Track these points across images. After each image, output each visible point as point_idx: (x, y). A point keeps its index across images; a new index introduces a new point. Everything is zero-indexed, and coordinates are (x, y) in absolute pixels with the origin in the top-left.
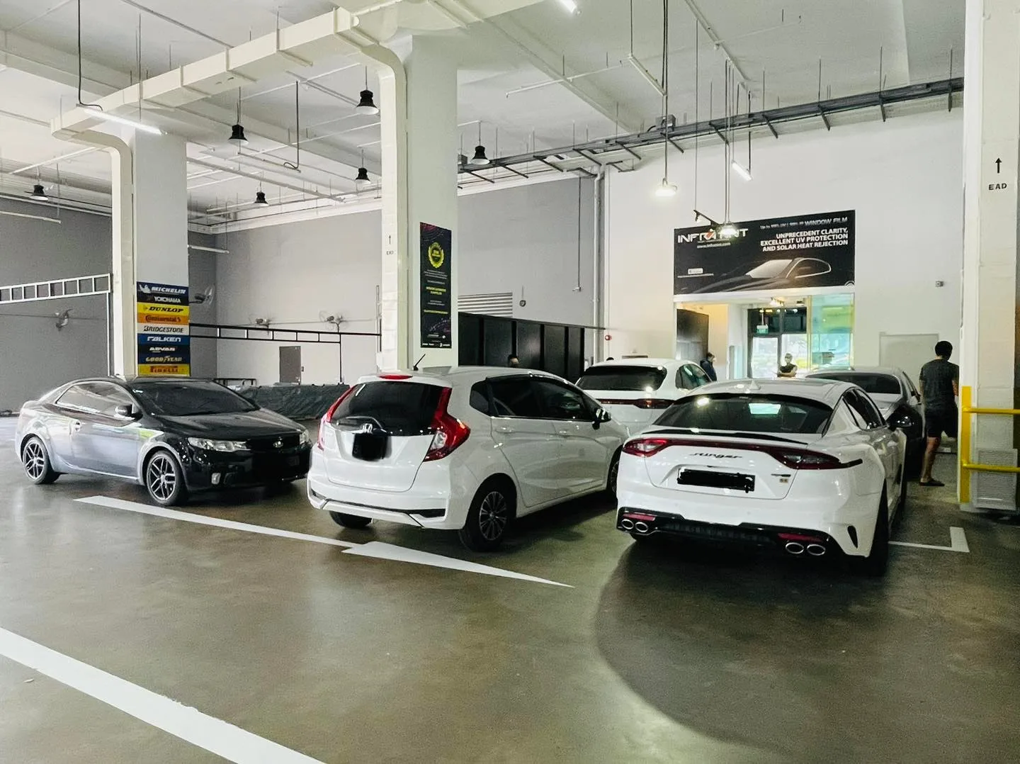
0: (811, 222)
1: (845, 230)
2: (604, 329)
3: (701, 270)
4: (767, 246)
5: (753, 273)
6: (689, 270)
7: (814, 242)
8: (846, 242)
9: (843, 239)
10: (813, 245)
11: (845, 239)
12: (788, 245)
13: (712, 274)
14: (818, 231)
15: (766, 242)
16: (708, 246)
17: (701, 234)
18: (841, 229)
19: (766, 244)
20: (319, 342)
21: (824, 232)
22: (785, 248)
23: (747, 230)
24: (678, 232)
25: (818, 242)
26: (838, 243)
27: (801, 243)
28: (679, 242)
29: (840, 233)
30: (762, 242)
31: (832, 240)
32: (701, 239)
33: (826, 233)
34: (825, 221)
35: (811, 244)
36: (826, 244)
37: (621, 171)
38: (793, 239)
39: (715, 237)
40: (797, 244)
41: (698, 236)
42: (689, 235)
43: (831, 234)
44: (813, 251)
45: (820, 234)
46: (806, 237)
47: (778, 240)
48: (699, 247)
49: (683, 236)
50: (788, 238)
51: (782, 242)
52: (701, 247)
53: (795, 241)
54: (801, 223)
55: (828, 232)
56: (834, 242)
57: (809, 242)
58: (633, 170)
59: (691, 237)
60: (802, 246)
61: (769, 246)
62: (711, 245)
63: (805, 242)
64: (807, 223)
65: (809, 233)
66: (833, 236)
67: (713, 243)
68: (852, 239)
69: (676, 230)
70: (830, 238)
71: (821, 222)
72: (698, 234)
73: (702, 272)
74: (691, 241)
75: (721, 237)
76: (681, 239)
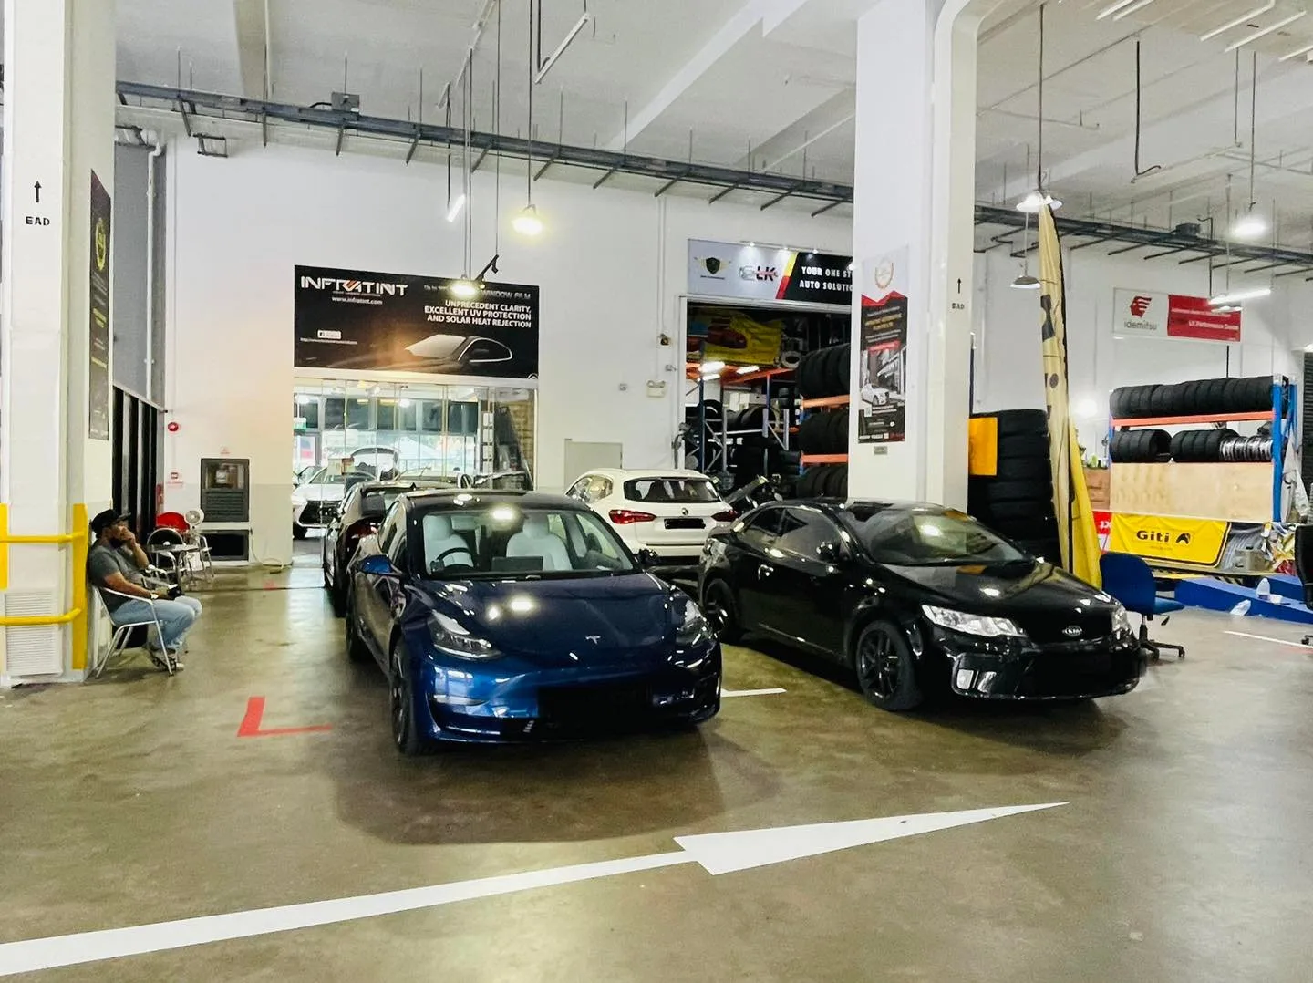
0: (488, 291)
1: (528, 308)
2: (165, 411)
3: (337, 335)
4: (431, 313)
5: (415, 349)
6: (319, 332)
7: (492, 318)
8: (529, 325)
9: (525, 320)
10: (491, 322)
11: (527, 321)
12: (460, 317)
13: (356, 343)
14: (497, 305)
15: (432, 309)
16: (349, 300)
17: (338, 281)
18: (523, 307)
21: (504, 308)
22: (457, 319)
23: (406, 286)
24: (300, 271)
25: (497, 319)
26: (520, 324)
27: (476, 316)
28: (303, 286)
29: (521, 312)
30: (426, 308)
31: (513, 319)
32: (338, 288)
33: (506, 309)
34: (505, 293)
35: (489, 320)
36: (506, 323)
37: (204, 153)
38: (466, 310)
39: (360, 288)
40: (471, 317)
41: (334, 284)
42: (319, 279)
43: (513, 311)
44: (490, 331)
45: (499, 310)
46: (482, 310)
47: (448, 308)
48: (334, 299)
49: (309, 279)
50: (460, 307)
51: (452, 311)
52: (339, 299)
53: (469, 312)
55: (509, 308)
56: (516, 322)
57: (487, 317)
58: (226, 156)
59: (321, 283)
60: (478, 321)
61: (436, 314)
62: (353, 300)
63: (481, 316)
64: (484, 293)
66: (515, 314)
67: (357, 297)
68: (535, 321)
69: (297, 268)
70: (511, 316)
71: (500, 293)
72: (334, 280)
73: (340, 338)
74: (323, 288)
75: (369, 290)
76: (306, 282)
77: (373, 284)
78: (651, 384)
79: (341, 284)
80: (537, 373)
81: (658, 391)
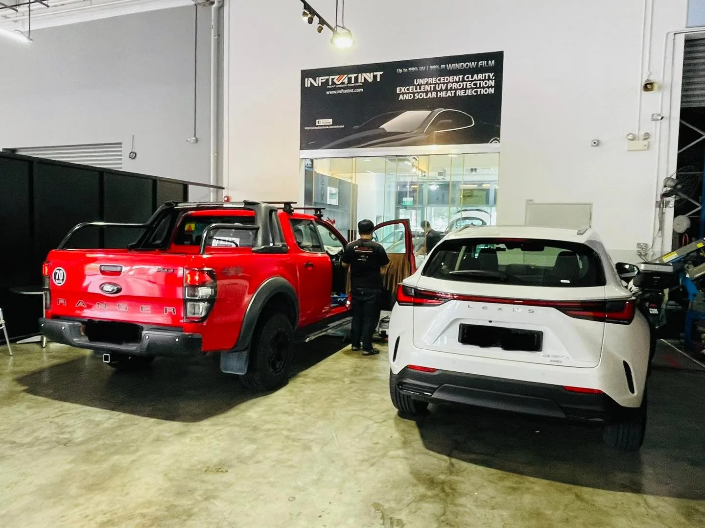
0: (453, 65)
1: (491, 75)
2: (224, 188)
3: (330, 121)
4: (404, 93)
5: (387, 126)
6: (317, 121)
7: (456, 90)
8: (492, 91)
9: (488, 87)
10: (455, 93)
11: (491, 87)
12: (427, 93)
13: (343, 126)
14: (461, 76)
15: (403, 89)
16: (339, 92)
17: (331, 77)
18: (487, 74)
19: (403, 91)
21: (468, 78)
22: (424, 95)
23: (382, 73)
24: (305, 74)
25: (460, 89)
26: (483, 92)
27: (441, 90)
28: (306, 86)
29: (485, 79)
30: (398, 89)
31: (477, 88)
32: (330, 84)
34: (469, 64)
35: (453, 92)
36: (469, 92)
38: (432, 86)
39: (346, 81)
40: (437, 91)
41: (327, 80)
42: (317, 78)
43: (475, 80)
44: (454, 101)
45: (463, 81)
46: (447, 83)
47: (416, 86)
48: (328, 93)
49: (311, 79)
50: (427, 84)
51: (420, 89)
52: (331, 92)
53: (435, 87)
54: (443, 66)
55: (472, 78)
56: (479, 90)
57: (451, 89)
59: (320, 80)
60: (443, 94)
61: (406, 93)
62: (342, 91)
63: (446, 89)
64: (450, 67)
65: (451, 79)
66: (478, 82)
67: (344, 88)
68: (498, 87)
69: (303, 72)
70: (474, 84)
71: (465, 65)
72: (327, 77)
73: (331, 124)
74: (320, 85)
75: (353, 81)
76: (308, 82)
77: (356, 75)
78: (630, 137)
79: (333, 79)
80: (499, 137)
81: (641, 144)
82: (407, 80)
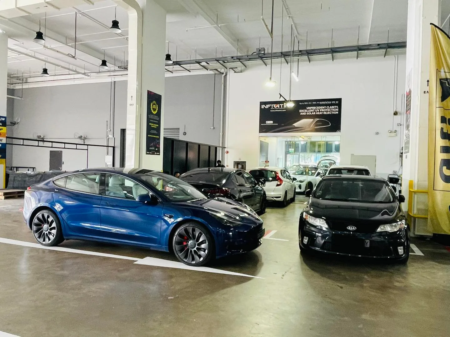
0: (322, 102)
1: (337, 107)
2: (225, 148)
3: (272, 122)
4: (302, 112)
5: (296, 125)
6: (266, 122)
7: (323, 112)
8: (337, 113)
9: (336, 111)
10: (323, 113)
11: (337, 111)
12: (312, 112)
13: (277, 124)
14: (325, 107)
16: (276, 111)
17: (272, 105)
18: (335, 106)
20: (76, 149)
21: (328, 107)
22: (310, 113)
24: (262, 103)
25: (325, 112)
26: (334, 113)
27: (318, 112)
28: (262, 108)
29: (335, 108)
30: (300, 110)
31: (331, 111)
32: (272, 107)
33: (329, 108)
34: (328, 102)
35: (322, 112)
36: (328, 113)
37: (235, 72)
39: (279, 107)
40: (316, 112)
41: (271, 106)
42: (267, 105)
43: (331, 108)
44: (322, 116)
45: (326, 108)
46: (320, 109)
47: (307, 110)
48: (271, 111)
49: (264, 105)
50: (312, 109)
51: (309, 111)
53: (315, 111)
54: (318, 103)
55: (330, 107)
56: (332, 112)
57: (321, 111)
58: (241, 72)
59: (268, 106)
61: (303, 112)
62: (277, 111)
63: (320, 111)
64: (321, 103)
65: (321, 107)
66: (332, 109)
67: (278, 109)
68: (340, 111)
70: (330, 110)
71: (327, 103)
72: (271, 105)
73: (272, 123)
74: (268, 108)
75: (282, 107)
76: (263, 107)
77: (283, 105)
78: (390, 131)
79: (273, 106)
80: (340, 130)
81: (393, 134)
82: (304, 107)
